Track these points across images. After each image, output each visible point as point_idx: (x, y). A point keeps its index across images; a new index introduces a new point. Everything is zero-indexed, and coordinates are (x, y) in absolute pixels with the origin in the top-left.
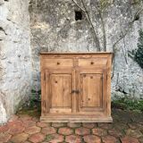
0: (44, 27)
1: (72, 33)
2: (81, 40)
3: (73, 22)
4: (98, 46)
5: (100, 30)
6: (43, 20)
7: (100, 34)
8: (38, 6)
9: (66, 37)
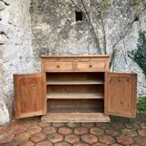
0: (45, 27)
1: (73, 33)
2: (81, 40)
3: (74, 23)
4: (98, 47)
5: (100, 31)
6: (44, 21)
7: (100, 35)
8: (39, 7)
9: (67, 37)
